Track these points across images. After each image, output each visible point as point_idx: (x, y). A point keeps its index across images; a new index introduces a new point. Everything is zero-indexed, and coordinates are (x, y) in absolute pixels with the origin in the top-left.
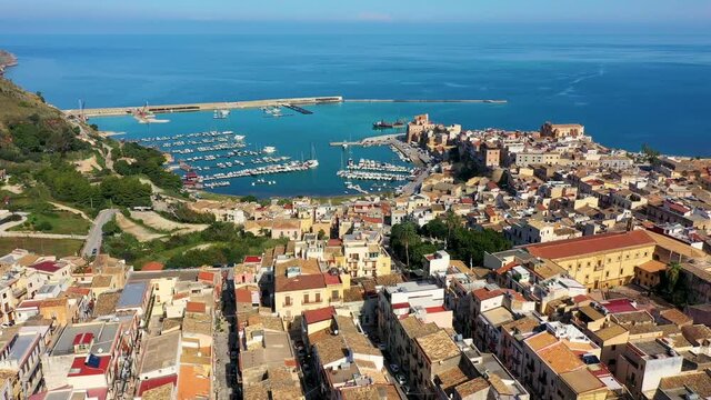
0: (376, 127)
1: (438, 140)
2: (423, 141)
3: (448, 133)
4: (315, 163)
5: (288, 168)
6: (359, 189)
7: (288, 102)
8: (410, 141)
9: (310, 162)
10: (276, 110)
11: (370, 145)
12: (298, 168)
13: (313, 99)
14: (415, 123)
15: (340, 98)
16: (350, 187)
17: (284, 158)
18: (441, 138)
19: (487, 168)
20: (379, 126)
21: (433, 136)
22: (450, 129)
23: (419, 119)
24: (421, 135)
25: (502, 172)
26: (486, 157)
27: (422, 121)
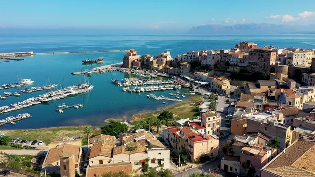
2: (145, 65)
14: (130, 54)
15: (32, 52)
18: (162, 60)
19: (270, 66)
20: (88, 62)
21: (154, 59)
22: (165, 54)
23: (132, 52)
24: (140, 61)
25: (288, 67)
26: (270, 58)
27: (134, 53)
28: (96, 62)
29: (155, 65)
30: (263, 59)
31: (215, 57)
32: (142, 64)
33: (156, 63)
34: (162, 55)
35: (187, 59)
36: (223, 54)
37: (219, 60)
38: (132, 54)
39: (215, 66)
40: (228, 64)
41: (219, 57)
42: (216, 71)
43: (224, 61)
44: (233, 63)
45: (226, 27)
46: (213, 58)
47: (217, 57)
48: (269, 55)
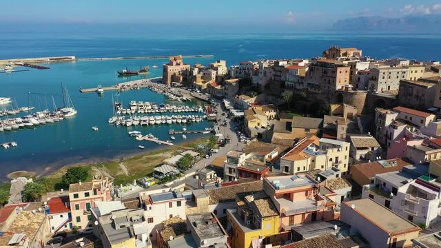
0: (121, 75)
1: (206, 77)
2: (187, 80)
3: (216, 69)
4: (72, 112)
5: (33, 121)
6: (155, 140)
7: (22, 61)
8: (169, 82)
9: (65, 110)
10: (8, 68)
11: (128, 89)
12: (50, 120)
13: (48, 59)
14: (171, 64)
15: (73, 58)
16: (140, 138)
17: (25, 109)
18: (210, 74)
19: (337, 91)
20: (125, 73)
21: (199, 73)
22: (215, 65)
23: (175, 60)
24: (183, 74)
25: (365, 95)
26: (335, 78)
27: (178, 61)
28: (137, 74)
29: (199, 82)
30: (327, 79)
31: (268, 71)
32: (184, 79)
33: (202, 78)
34: (212, 67)
35: (240, 73)
36: (277, 68)
37: (273, 78)
38: (174, 63)
39: (267, 86)
40: (283, 85)
41: (273, 73)
42: (268, 95)
43: (277, 78)
44: (289, 83)
45: (390, 21)
46: (265, 73)
47: (270, 72)
48: (335, 72)
